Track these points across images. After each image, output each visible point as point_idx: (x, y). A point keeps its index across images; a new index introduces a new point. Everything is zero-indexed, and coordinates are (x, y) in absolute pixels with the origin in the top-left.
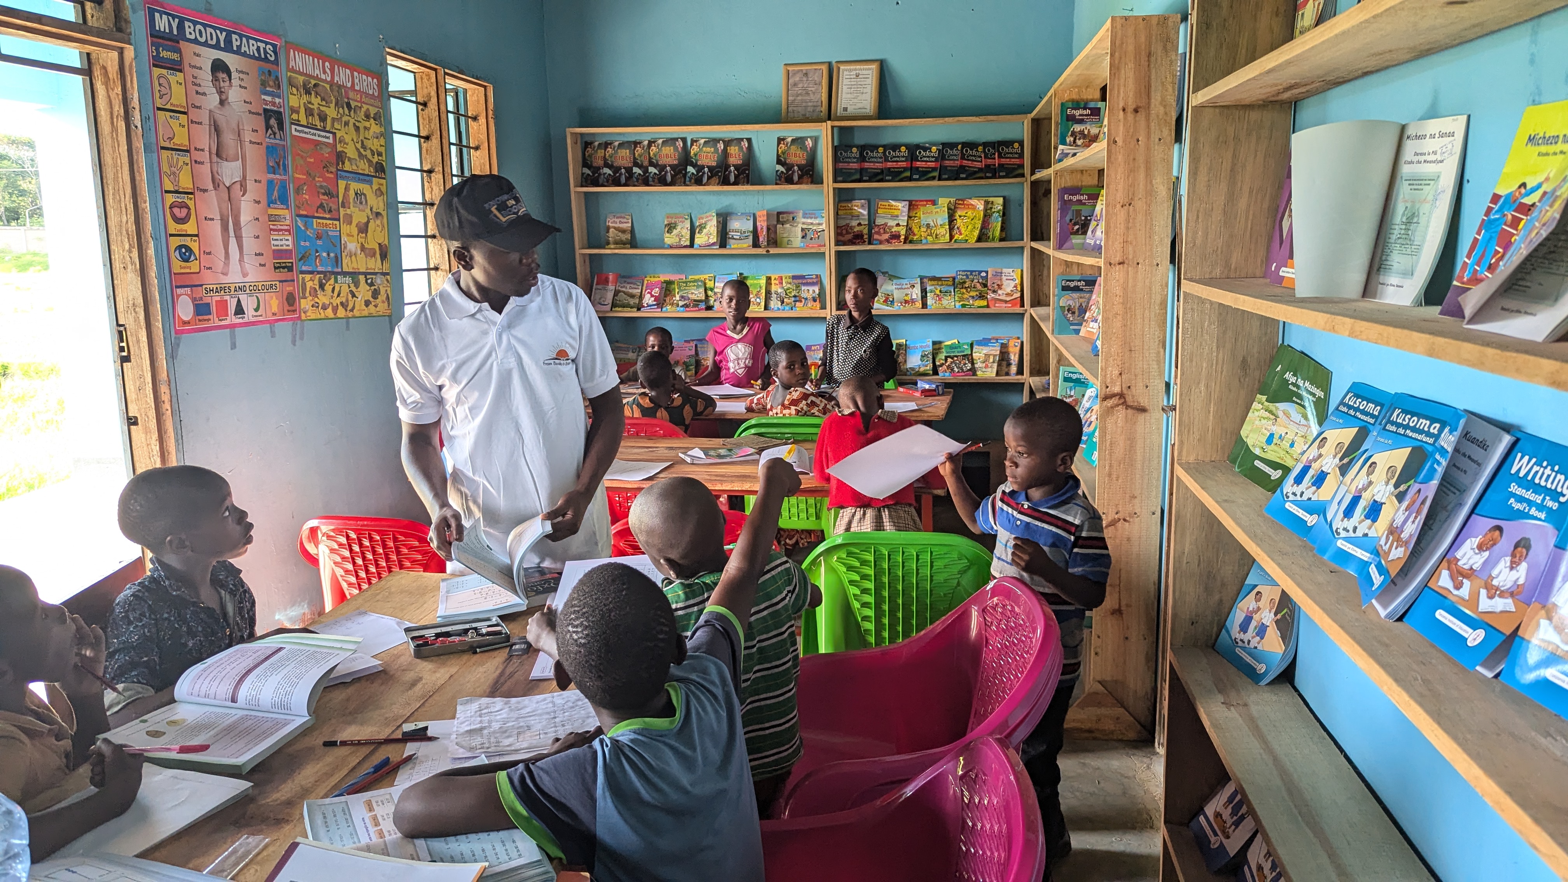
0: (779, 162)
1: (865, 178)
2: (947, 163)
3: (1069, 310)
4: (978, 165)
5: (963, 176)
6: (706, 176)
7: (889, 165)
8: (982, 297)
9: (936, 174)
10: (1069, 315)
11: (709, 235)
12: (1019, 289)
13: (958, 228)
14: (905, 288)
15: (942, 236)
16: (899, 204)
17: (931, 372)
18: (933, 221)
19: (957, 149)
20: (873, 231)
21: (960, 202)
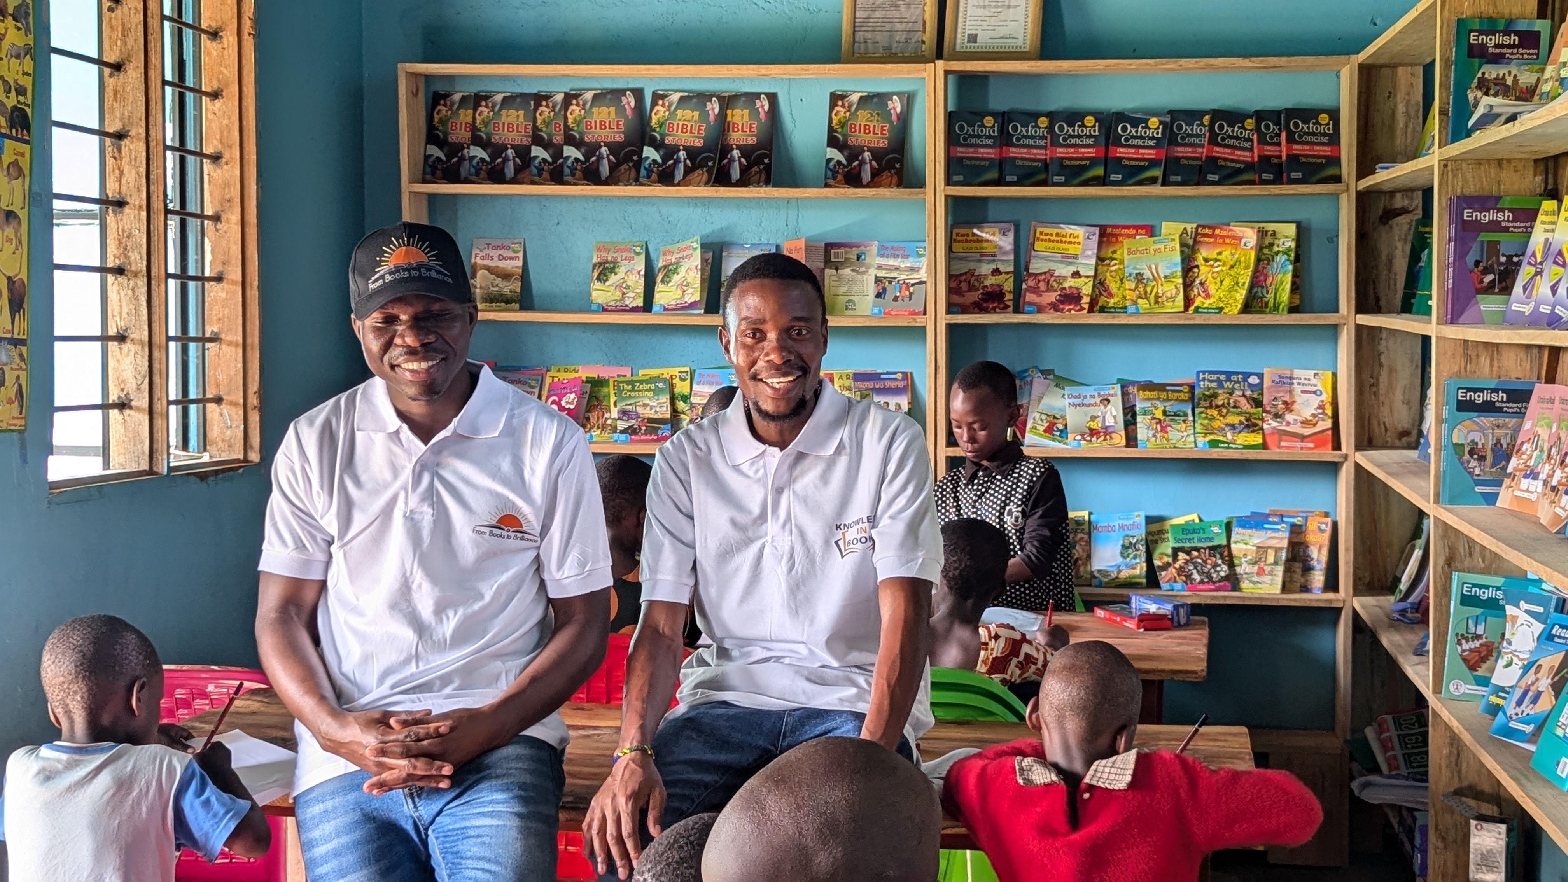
0: (833, 141)
1: (1009, 178)
2: (1180, 151)
3: (1471, 453)
4: (1244, 156)
5: (1211, 177)
6: (681, 166)
7: (1061, 152)
8: (1251, 426)
9: (1158, 172)
10: (1474, 463)
11: (684, 286)
12: (1329, 412)
13: (1202, 284)
14: (1089, 405)
15: (1168, 299)
16: (1080, 231)
17: (1144, 581)
18: (1150, 268)
19: (1202, 124)
20: (1024, 286)
21: (1207, 231)
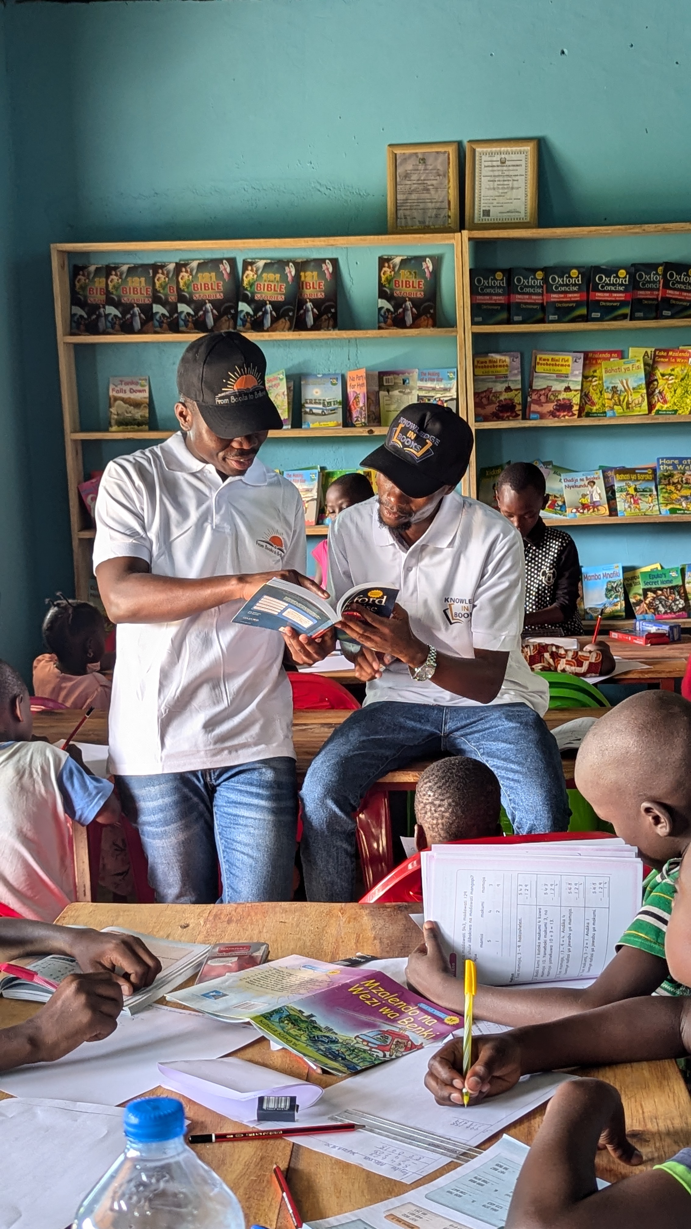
0: (382, 294)
1: (516, 318)
2: (641, 294)
4: (689, 296)
5: (666, 313)
6: (269, 316)
7: (554, 297)
9: (627, 310)
13: (660, 393)
14: (580, 486)
15: (636, 405)
16: (569, 357)
17: (624, 614)
18: (622, 383)
19: (657, 273)
20: (529, 399)
21: (662, 353)
